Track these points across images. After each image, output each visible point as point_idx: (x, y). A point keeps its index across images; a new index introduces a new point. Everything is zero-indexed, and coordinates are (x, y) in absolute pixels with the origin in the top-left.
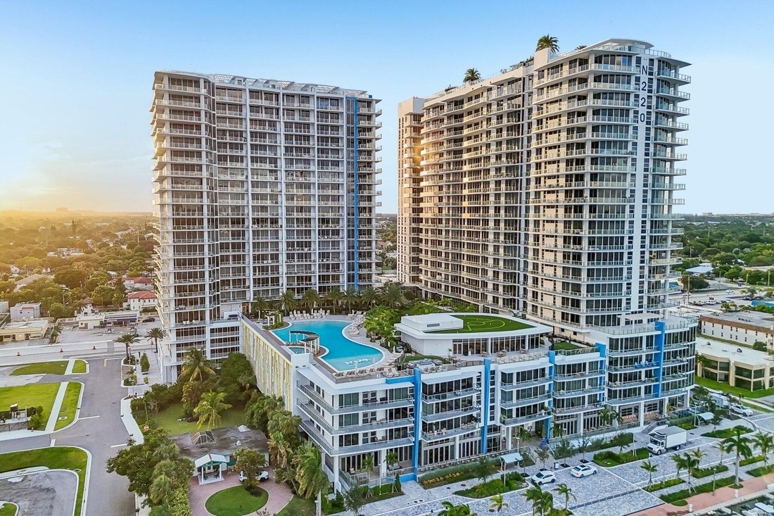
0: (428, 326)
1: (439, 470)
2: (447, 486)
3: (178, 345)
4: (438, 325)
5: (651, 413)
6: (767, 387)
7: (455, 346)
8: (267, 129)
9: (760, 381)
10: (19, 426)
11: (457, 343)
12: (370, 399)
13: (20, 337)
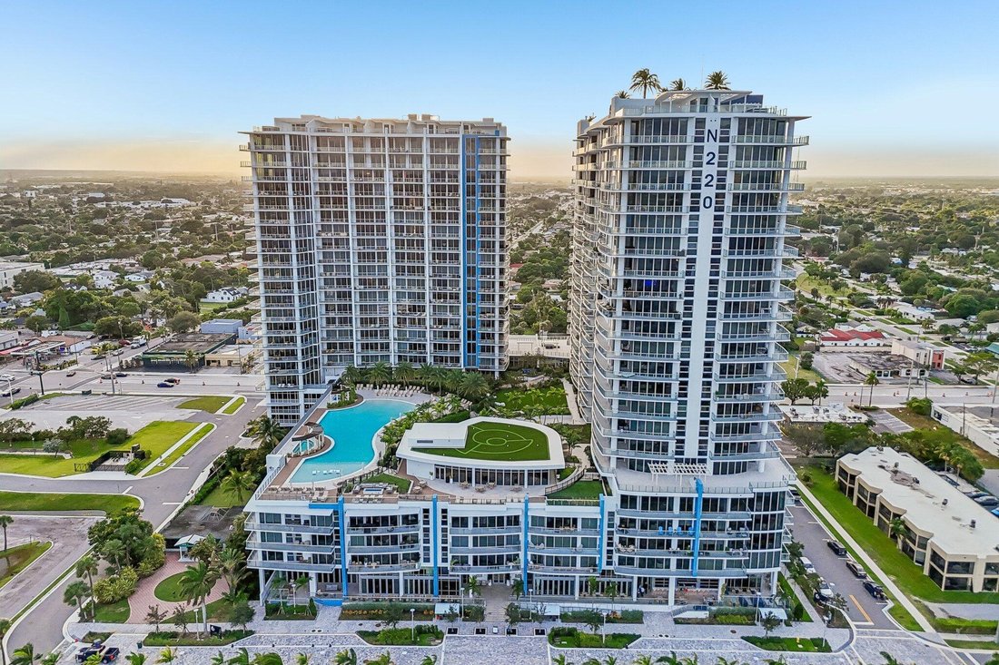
0: (418, 442)
1: (371, 602)
2: (361, 622)
3: (273, 408)
4: (432, 442)
5: (704, 590)
6: (978, 588)
7: (437, 470)
8: (373, 181)
9: (967, 579)
10: (119, 468)
11: (440, 468)
12: (293, 520)
13: (224, 363)
